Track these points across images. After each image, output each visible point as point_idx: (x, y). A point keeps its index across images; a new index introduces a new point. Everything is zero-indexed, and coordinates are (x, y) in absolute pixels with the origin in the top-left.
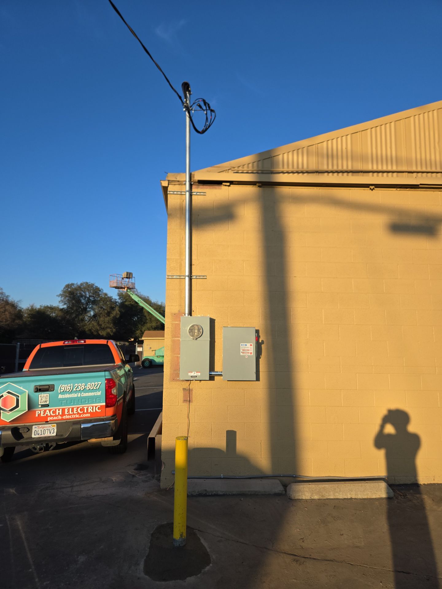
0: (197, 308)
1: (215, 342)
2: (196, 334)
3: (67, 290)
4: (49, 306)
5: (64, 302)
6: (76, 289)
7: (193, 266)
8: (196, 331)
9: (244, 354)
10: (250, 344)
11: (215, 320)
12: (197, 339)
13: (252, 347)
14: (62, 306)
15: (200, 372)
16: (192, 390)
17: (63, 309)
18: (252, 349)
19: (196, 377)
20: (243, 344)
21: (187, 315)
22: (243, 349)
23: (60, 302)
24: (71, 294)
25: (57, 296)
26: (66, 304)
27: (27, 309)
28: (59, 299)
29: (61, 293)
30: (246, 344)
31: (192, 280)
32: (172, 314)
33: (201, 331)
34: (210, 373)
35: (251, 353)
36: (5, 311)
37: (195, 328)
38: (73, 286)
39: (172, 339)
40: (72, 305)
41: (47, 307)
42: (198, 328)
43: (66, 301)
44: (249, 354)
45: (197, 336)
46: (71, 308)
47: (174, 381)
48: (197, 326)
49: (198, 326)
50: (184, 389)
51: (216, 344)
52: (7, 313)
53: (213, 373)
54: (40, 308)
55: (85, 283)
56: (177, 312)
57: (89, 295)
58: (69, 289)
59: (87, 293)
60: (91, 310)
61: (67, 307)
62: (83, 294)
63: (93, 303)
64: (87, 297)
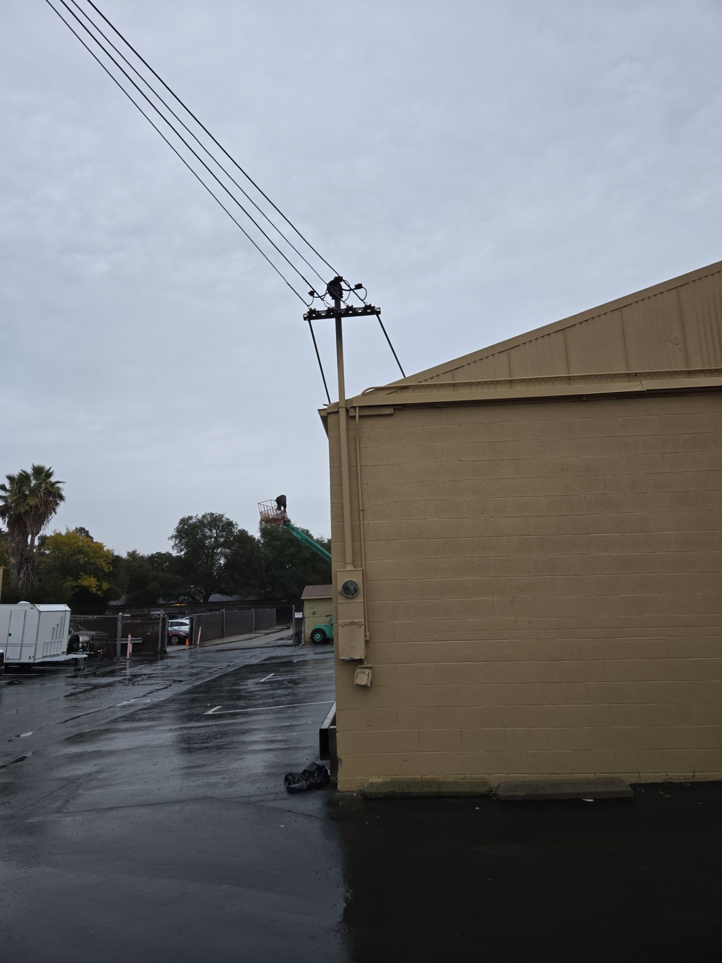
3: (183, 527)
5: (180, 547)
6: (196, 525)
14: (177, 553)
17: (179, 557)
23: (173, 547)
28: (172, 543)
40: (191, 551)
43: (183, 545)
46: (192, 556)
55: (209, 515)
57: (217, 533)
58: (186, 527)
59: (214, 531)
60: (220, 558)
61: (185, 554)
62: (207, 532)
63: (223, 545)
64: (214, 537)
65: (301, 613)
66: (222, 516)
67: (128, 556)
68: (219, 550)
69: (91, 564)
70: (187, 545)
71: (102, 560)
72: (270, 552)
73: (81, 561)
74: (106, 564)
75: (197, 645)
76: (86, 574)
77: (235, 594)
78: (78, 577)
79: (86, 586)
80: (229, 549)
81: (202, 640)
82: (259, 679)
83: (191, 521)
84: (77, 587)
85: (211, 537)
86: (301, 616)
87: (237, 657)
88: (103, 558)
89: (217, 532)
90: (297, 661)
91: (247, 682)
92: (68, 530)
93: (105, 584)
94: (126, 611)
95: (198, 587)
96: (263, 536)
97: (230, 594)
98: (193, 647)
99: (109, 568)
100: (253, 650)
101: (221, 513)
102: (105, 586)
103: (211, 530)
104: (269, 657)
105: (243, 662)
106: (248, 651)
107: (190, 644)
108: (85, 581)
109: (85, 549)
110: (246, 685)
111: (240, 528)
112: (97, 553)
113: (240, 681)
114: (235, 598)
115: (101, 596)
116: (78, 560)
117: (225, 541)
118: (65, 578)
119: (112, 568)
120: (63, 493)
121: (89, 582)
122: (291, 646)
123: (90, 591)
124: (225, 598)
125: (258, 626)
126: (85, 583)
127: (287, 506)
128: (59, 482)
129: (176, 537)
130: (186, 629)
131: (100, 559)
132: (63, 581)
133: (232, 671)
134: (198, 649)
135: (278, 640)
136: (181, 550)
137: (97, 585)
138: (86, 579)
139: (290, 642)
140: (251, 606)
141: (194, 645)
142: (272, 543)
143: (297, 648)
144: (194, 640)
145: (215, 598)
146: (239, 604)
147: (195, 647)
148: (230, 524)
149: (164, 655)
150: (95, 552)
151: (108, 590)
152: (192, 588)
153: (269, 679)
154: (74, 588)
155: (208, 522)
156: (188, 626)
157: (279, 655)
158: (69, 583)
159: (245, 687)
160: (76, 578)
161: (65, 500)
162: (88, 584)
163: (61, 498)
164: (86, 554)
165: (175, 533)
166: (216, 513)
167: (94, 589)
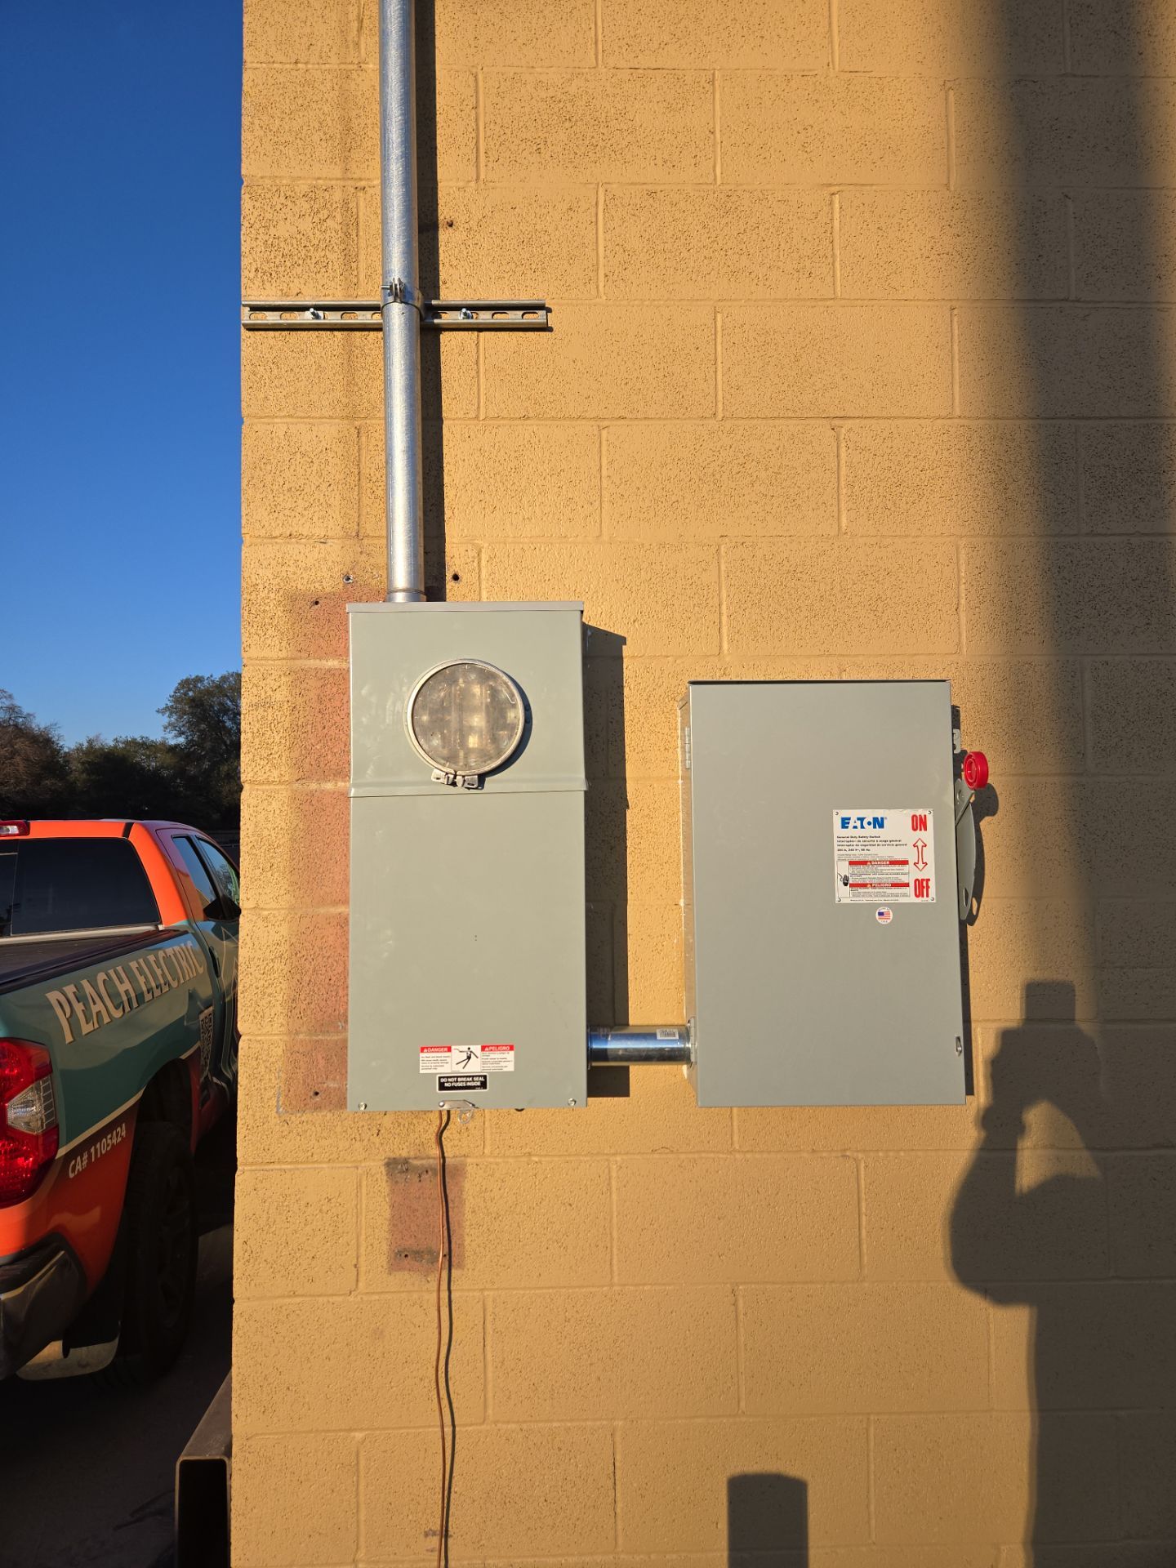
0: (484, 557)
1: (625, 804)
2: (473, 741)
3: (186, 694)
4: (139, 740)
5: (177, 729)
6: (209, 693)
7: (443, 235)
8: (478, 720)
9: (864, 897)
10: (911, 812)
11: (623, 640)
12: (482, 778)
13: (928, 836)
14: (174, 739)
15: (512, 1048)
16: (460, 1170)
17: (177, 746)
18: (929, 855)
19: (484, 1085)
20: (854, 814)
21: (400, 597)
22: (858, 855)
23: (166, 728)
24: (197, 706)
25: (158, 712)
26: (183, 733)
27: (79, 749)
28: (165, 719)
29: (170, 704)
30: (879, 814)
31: (445, 337)
32: (292, 598)
33: (517, 715)
34: (595, 1046)
35: (921, 887)
36: (14, 753)
37: (465, 694)
38: (199, 685)
39: (296, 785)
40: (199, 737)
41: (134, 742)
42: (494, 693)
43: (183, 725)
44: (908, 896)
45: (485, 756)
46: (200, 745)
47: (318, 1108)
48: (486, 676)
49: (492, 676)
50: (397, 1167)
51: (633, 819)
52: (18, 759)
53: (613, 1045)
54: (115, 747)
55: (232, 675)
56: (328, 581)
58: (191, 694)
61: (186, 741)
70: (191, 725)
129: (172, 710)
136: (180, 735)
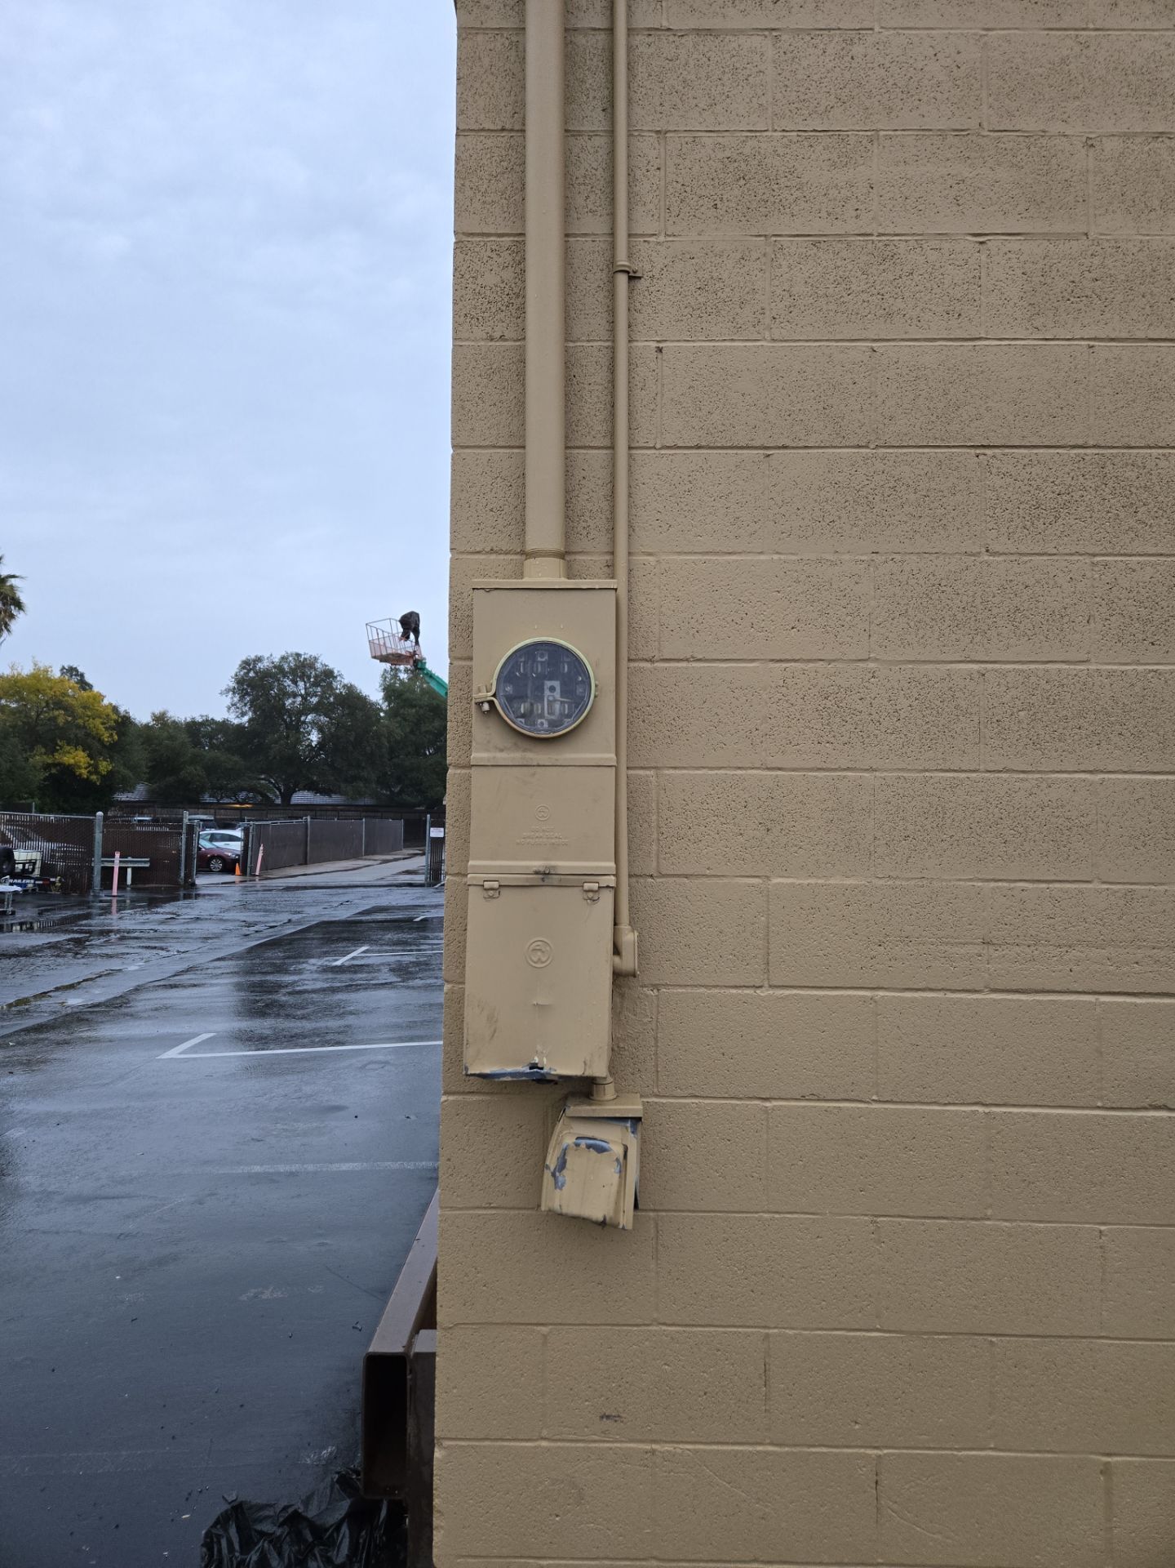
3: (246, 675)
5: (241, 708)
6: (269, 673)
14: (236, 718)
17: (240, 725)
23: (229, 708)
24: (257, 687)
26: (246, 712)
28: (227, 700)
40: (261, 716)
43: (246, 705)
46: (262, 724)
55: (291, 656)
57: (306, 689)
58: (252, 674)
59: (301, 684)
60: (311, 731)
61: (250, 721)
62: (289, 686)
63: (316, 709)
64: (301, 695)
65: (442, 829)
66: (316, 659)
67: (153, 720)
68: (309, 717)
69: (78, 727)
70: (253, 705)
71: (98, 722)
72: (397, 725)
73: (61, 721)
74: (106, 729)
75: (255, 875)
76: (68, 744)
77: (335, 793)
78: (55, 748)
79: (69, 765)
80: (326, 716)
81: (264, 867)
82: (330, 958)
83: (260, 665)
84: (55, 765)
85: (295, 695)
86: (441, 835)
87: (316, 903)
88: (100, 718)
89: (305, 685)
90: (422, 920)
91: (304, 965)
92: (36, 665)
93: (104, 763)
94: (145, 811)
95: (272, 777)
96: (387, 698)
97: (326, 792)
98: (248, 878)
99: (111, 735)
100: (349, 890)
101: (314, 654)
102: (104, 766)
103: (295, 682)
104: (373, 908)
105: (322, 915)
106: (340, 891)
107: (244, 873)
108: (67, 755)
109: (67, 701)
110: (300, 972)
111: (346, 681)
112: (88, 708)
113: (292, 961)
114: (335, 799)
115: (98, 784)
116: (55, 718)
117: (318, 703)
118: (32, 749)
119: (116, 737)
120: (23, 597)
121: (74, 758)
122: (421, 885)
123: (78, 773)
124: (319, 799)
125: (372, 848)
126: (68, 759)
127: (421, 634)
128: (14, 577)
129: (234, 691)
130: (237, 847)
131: (94, 719)
132: (29, 753)
133: (287, 935)
134: (258, 883)
135: (400, 873)
136: (243, 714)
137: (90, 765)
138: (69, 753)
139: (420, 879)
140: (364, 814)
141: (251, 875)
142: (402, 711)
143: (431, 890)
144: (251, 868)
145: (301, 797)
146: (341, 810)
147: (252, 878)
148: (329, 674)
149: (189, 891)
150: (85, 707)
151: (111, 773)
152: (262, 779)
153: (353, 958)
154: (47, 767)
155: (290, 668)
156: (239, 843)
157: (394, 904)
158: (38, 758)
159: (296, 978)
160: (52, 750)
161: (26, 609)
162: (72, 761)
163: (19, 605)
164: (68, 709)
165: (232, 684)
166: (305, 654)
167: (83, 771)
